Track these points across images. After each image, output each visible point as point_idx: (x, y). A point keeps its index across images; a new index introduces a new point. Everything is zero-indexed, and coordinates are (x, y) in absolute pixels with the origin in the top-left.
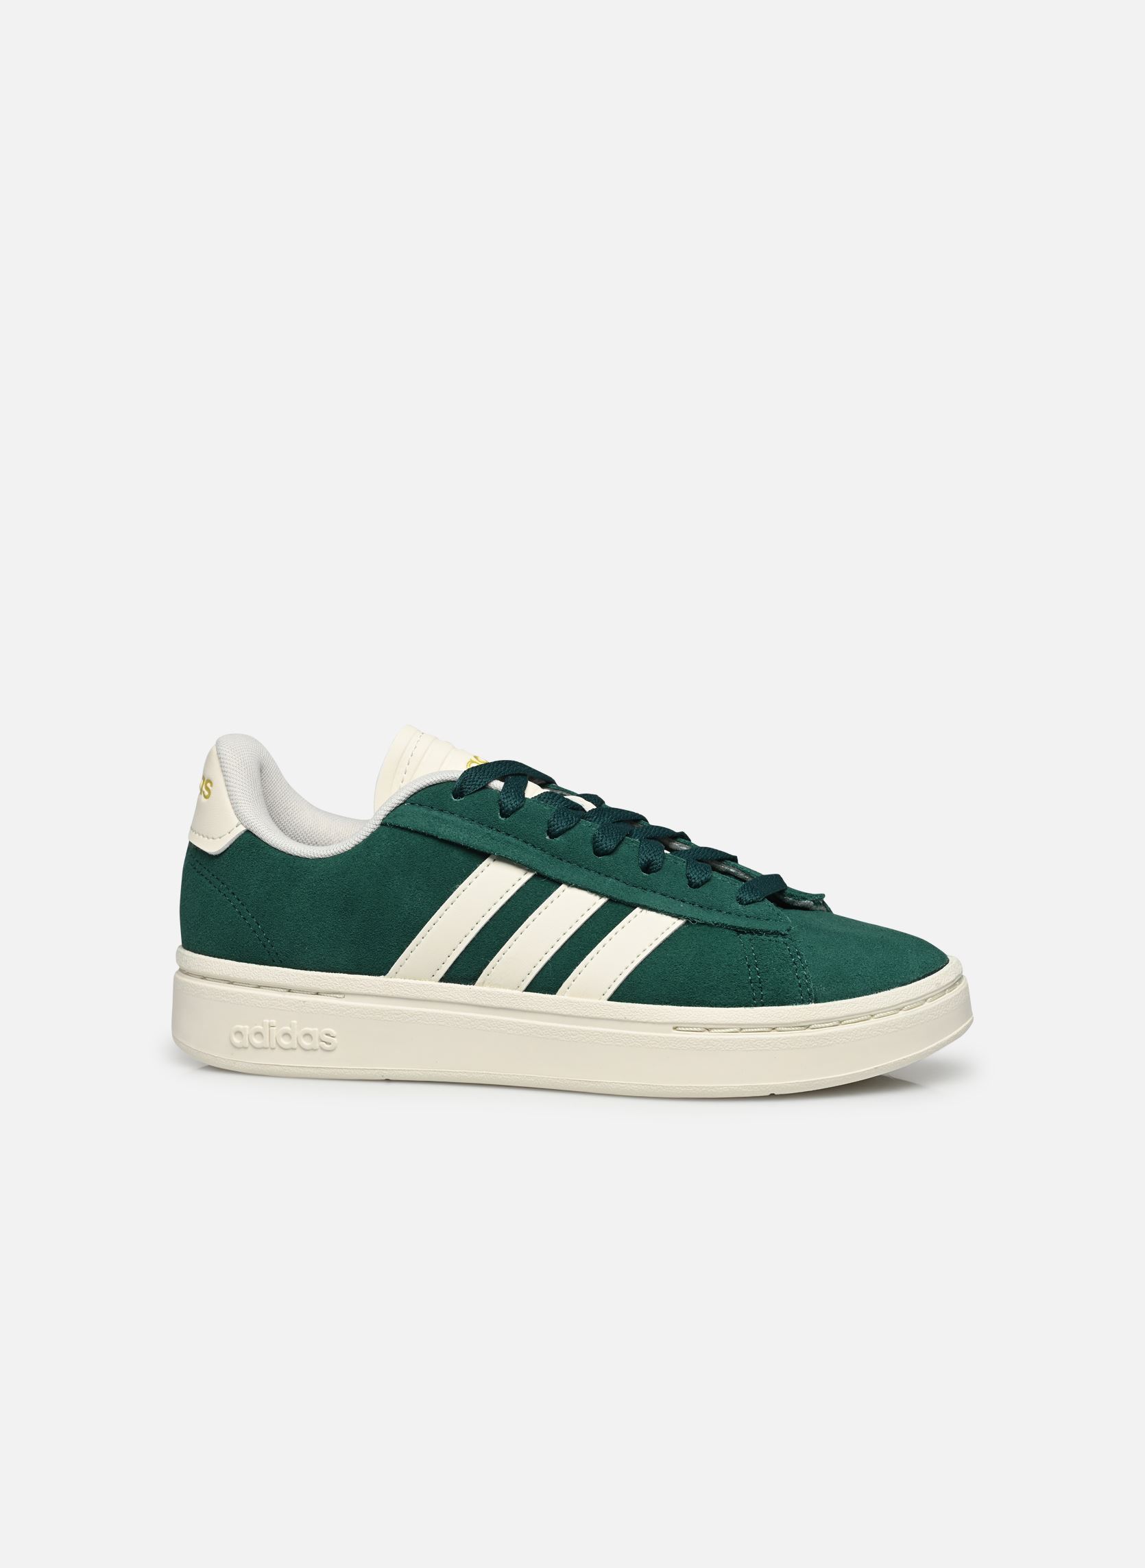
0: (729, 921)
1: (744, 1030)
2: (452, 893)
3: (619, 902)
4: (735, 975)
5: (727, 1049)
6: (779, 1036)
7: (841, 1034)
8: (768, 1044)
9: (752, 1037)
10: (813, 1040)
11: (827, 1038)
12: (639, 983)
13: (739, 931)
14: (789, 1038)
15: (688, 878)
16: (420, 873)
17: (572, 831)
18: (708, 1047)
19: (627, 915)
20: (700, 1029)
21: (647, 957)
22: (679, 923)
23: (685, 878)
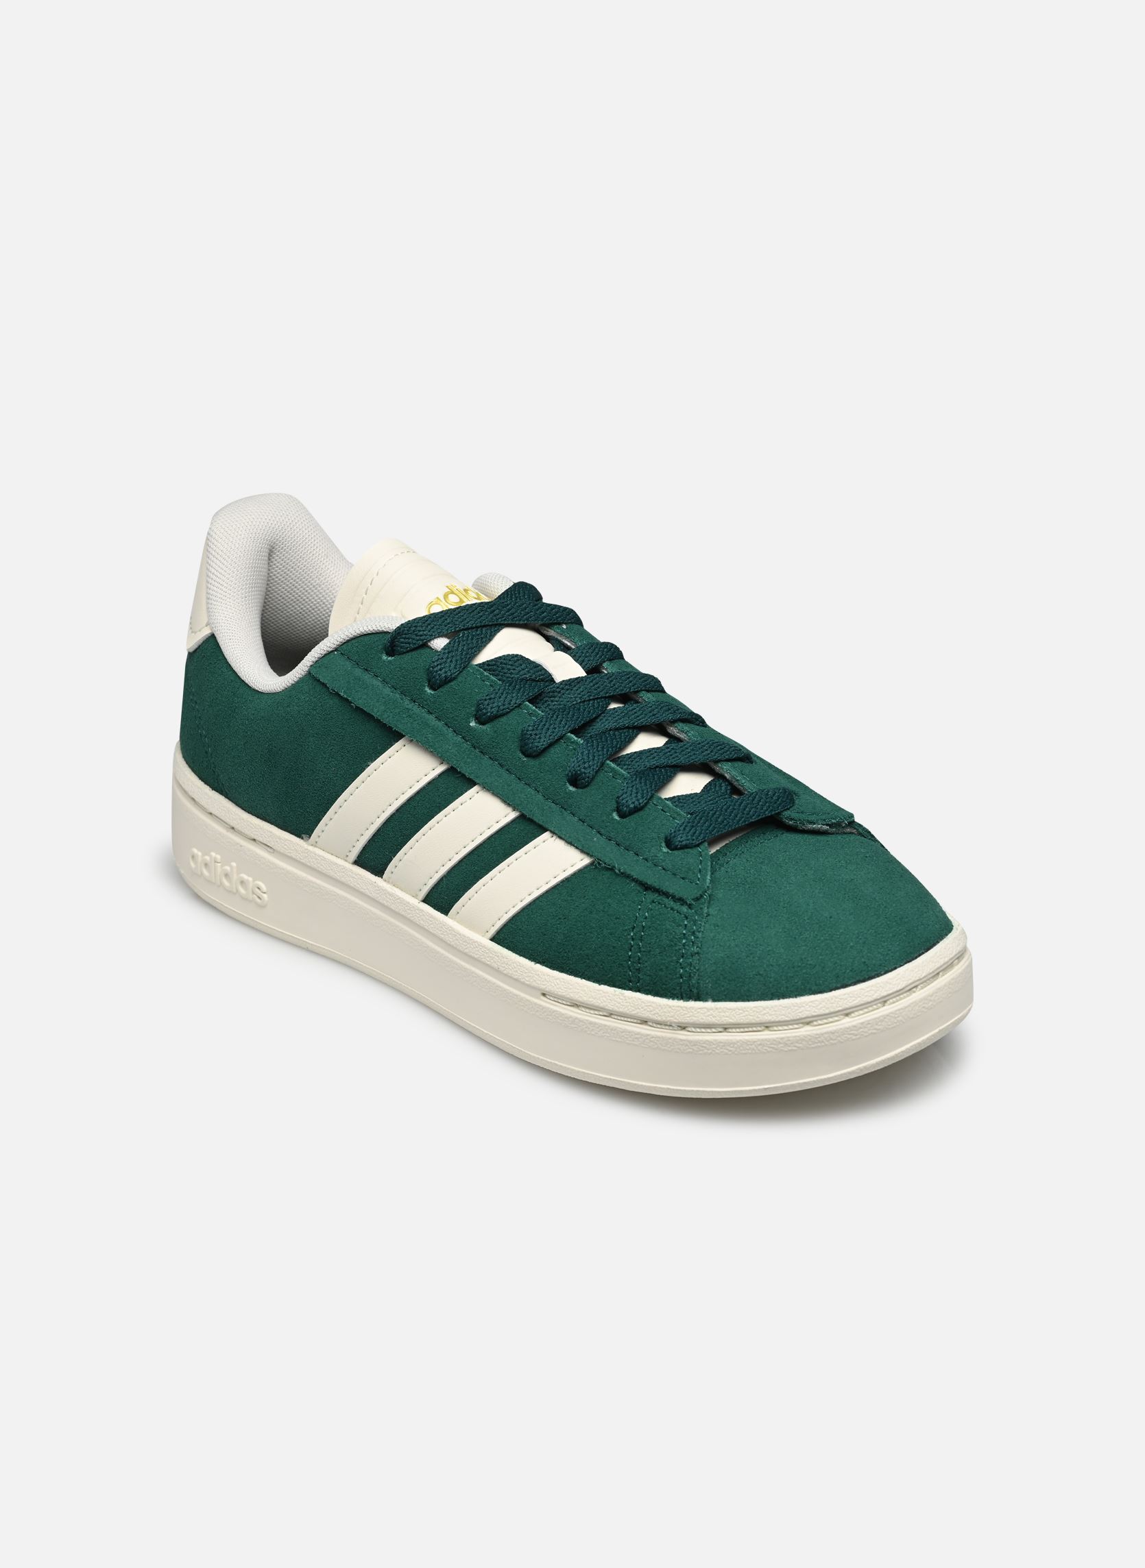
0: (638, 870)
1: (613, 1016)
2: (365, 769)
3: (531, 821)
4: (614, 947)
5: (593, 1033)
6: (648, 1032)
7: (722, 1044)
8: (636, 1038)
9: (620, 1026)
10: (687, 1045)
11: (704, 1045)
12: (520, 929)
13: (647, 888)
14: (659, 1037)
15: (617, 802)
16: (335, 740)
17: (504, 719)
18: (573, 1026)
19: (535, 837)
20: (568, 1003)
21: (538, 899)
22: (587, 861)
23: (614, 802)
